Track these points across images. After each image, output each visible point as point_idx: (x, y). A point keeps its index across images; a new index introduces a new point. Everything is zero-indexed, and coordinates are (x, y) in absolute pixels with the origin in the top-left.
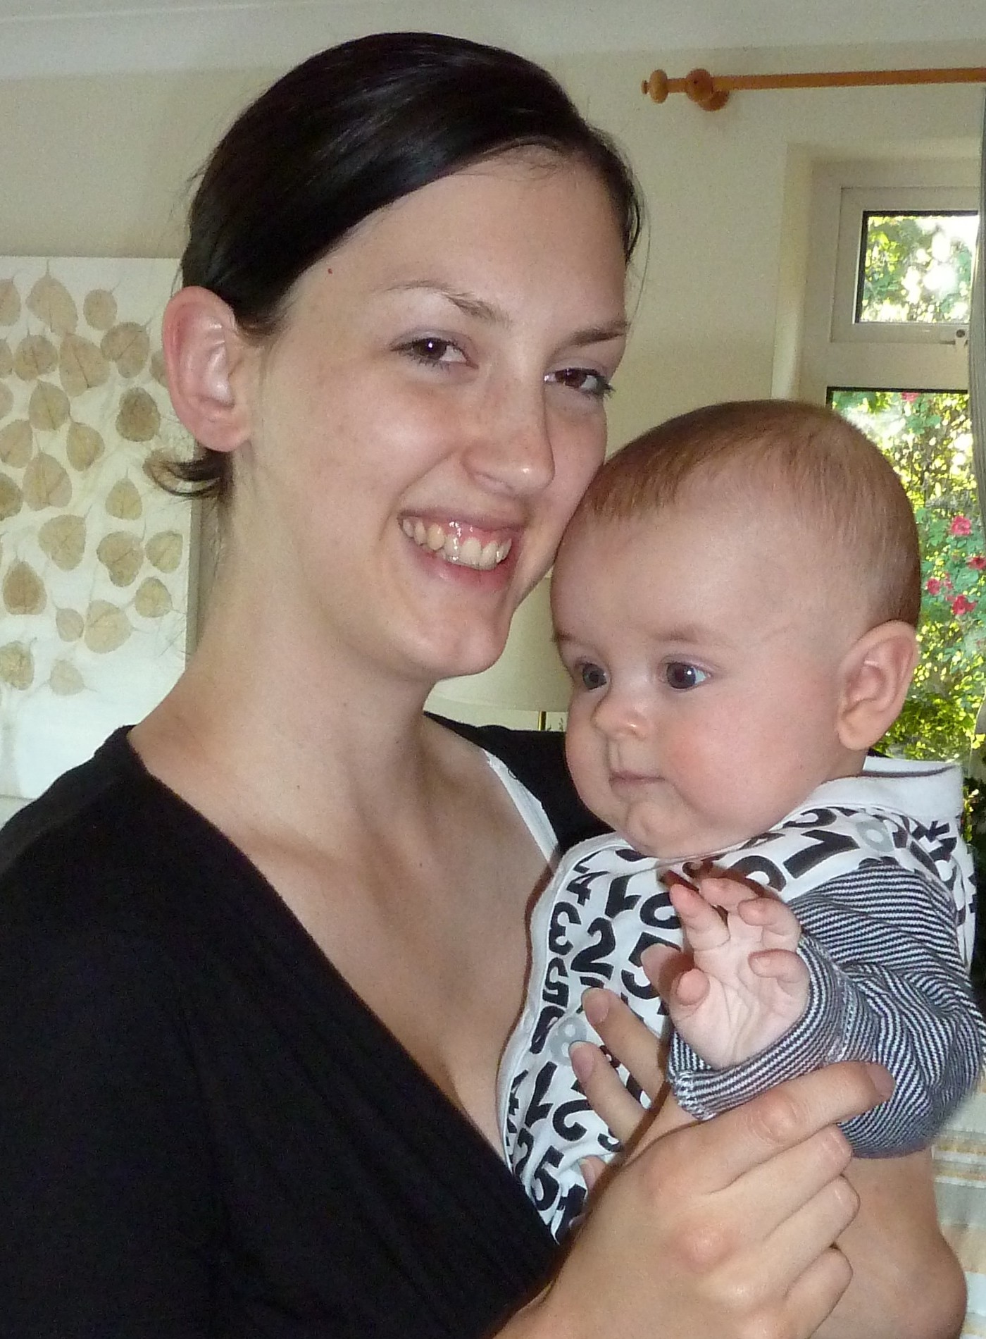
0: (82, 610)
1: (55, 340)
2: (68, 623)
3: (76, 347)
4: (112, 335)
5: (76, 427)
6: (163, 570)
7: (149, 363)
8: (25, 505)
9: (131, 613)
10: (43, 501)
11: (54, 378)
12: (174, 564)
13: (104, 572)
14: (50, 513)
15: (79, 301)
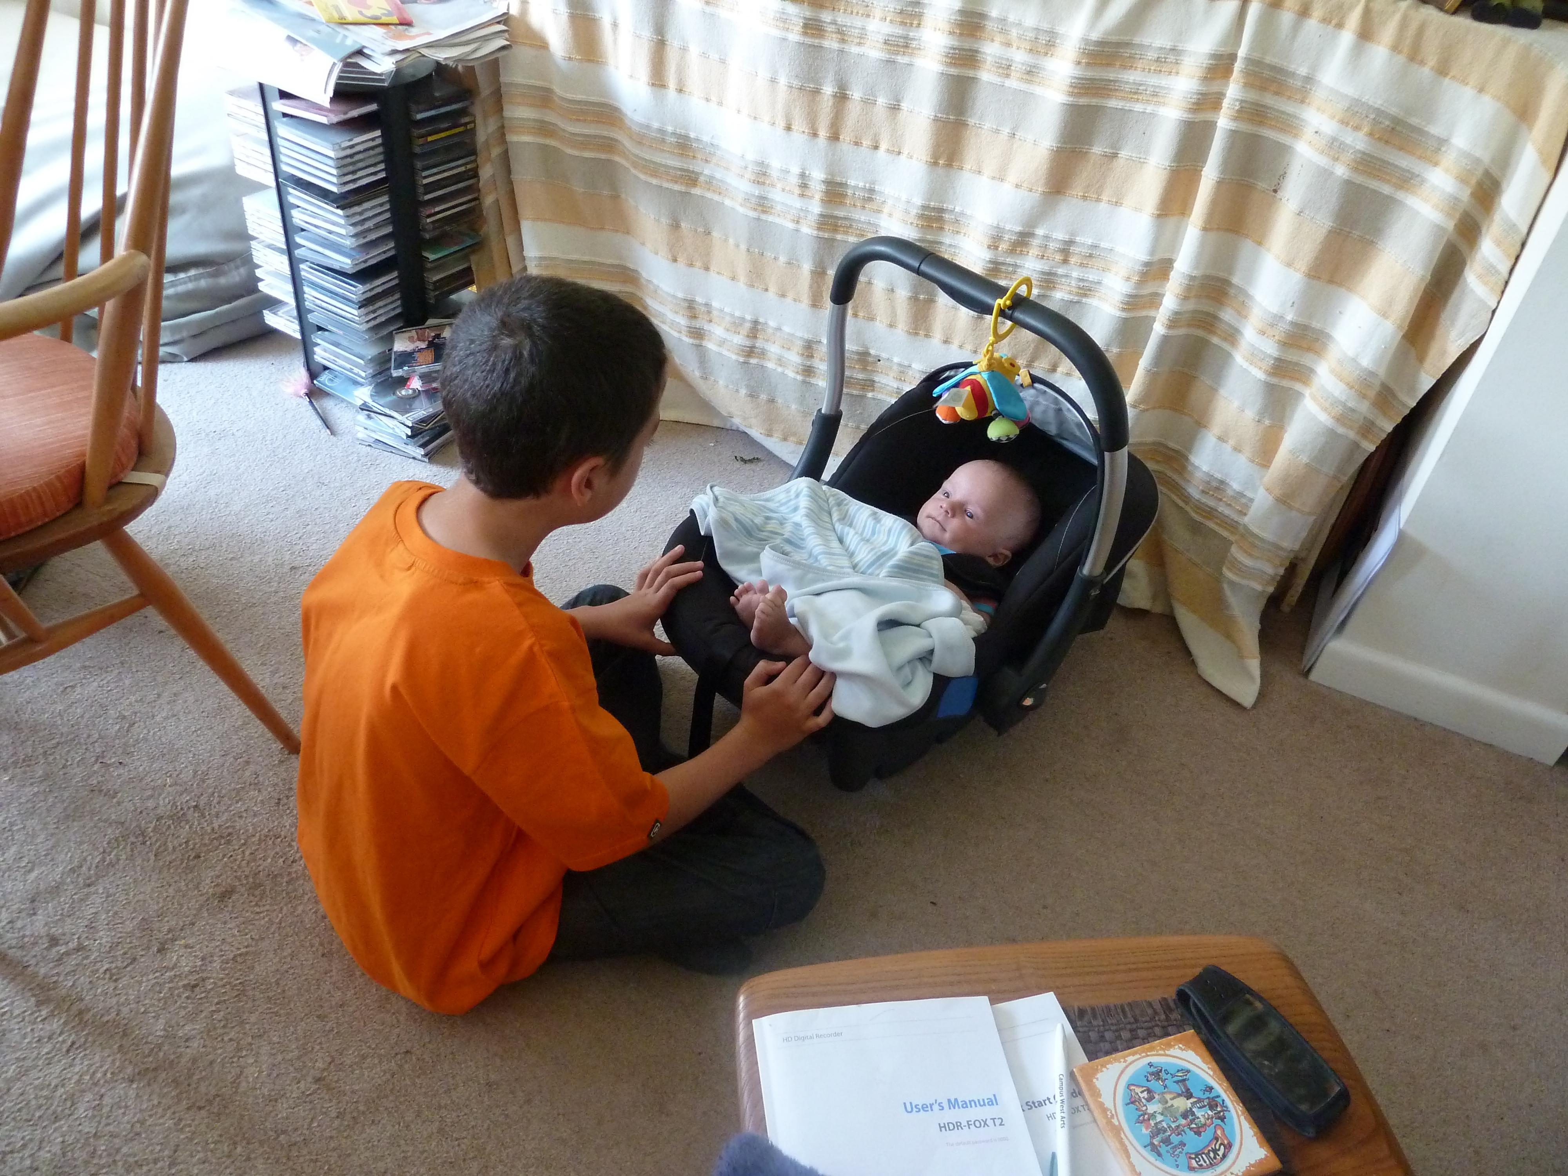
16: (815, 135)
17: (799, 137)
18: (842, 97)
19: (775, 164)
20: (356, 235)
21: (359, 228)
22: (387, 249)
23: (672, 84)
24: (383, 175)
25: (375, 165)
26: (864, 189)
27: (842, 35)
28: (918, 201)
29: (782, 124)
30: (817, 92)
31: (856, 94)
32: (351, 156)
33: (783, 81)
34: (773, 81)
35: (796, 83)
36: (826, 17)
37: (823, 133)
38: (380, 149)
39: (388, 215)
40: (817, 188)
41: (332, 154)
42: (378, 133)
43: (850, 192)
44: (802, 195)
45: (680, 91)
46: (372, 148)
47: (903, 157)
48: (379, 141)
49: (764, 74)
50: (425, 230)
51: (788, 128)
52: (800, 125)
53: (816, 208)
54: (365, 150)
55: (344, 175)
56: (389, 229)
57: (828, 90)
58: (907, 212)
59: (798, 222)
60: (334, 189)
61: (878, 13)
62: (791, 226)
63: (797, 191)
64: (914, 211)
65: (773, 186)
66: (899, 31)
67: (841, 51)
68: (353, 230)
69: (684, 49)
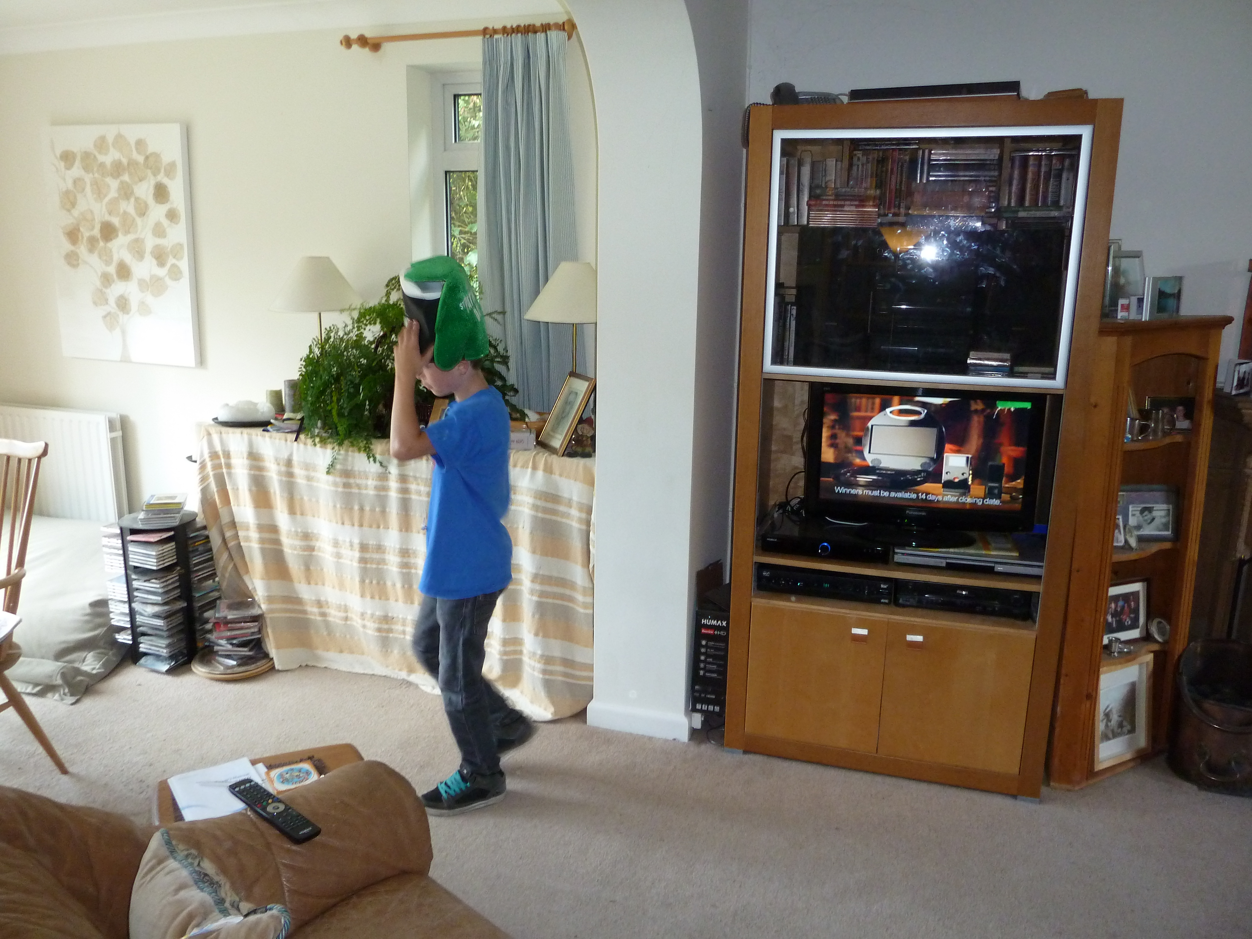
0: (147, 279)
1: (125, 161)
2: (143, 285)
3: (132, 163)
4: (147, 158)
5: (137, 199)
6: (178, 260)
7: (163, 171)
8: (120, 234)
9: (167, 279)
10: (127, 232)
11: (126, 177)
12: (182, 258)
13: (154, 262)
14: (131, 237)
15: (133, 143)
16: (353, 525)
17: (347, 527)
18: (362, 509)
19: (340, 538)
20: (163, 587)
21: (165, 584)
22: (177, 592)
23: (298, 513)
24: (175, 561)
25: (173, 556)
26: (376, 545)
27: (359, 486)
28: (398, 546)
29: (340, 522)
30: (351, 509)
31: (367, 508)
32: (163, 553)
33: (338, 506)
34: (335, 506)
35: (344, 506)
36: (352, 481)
37: (356, 524)
38: (175, 550)
39: (177, 578)
40: (357, 547)
41: (154, 553)
42: (174, 543)
43: (370, 547)
44: (351, 550)
45: (302, 514)
46: (172, 550)
47: (390, 529)
48: (174, 547)
49: (331, 505)
50: (193, 583)
51: (343, 524)
52: (347, 522)
53: (357, 554)
54: (169, 551)
55: (159, 562)
56: (177, 584)
57: (356, 507)
58: (394, 551)
59: (352, 561)
60: (155, 568)
61: (371, 478)
62: (349, 563)
63: (350, 548)
64: (397, 551)
65: (341, 547)
66: (379, 483)
67: (360, 494)
68: (162, 585)
69: (302, 499)
